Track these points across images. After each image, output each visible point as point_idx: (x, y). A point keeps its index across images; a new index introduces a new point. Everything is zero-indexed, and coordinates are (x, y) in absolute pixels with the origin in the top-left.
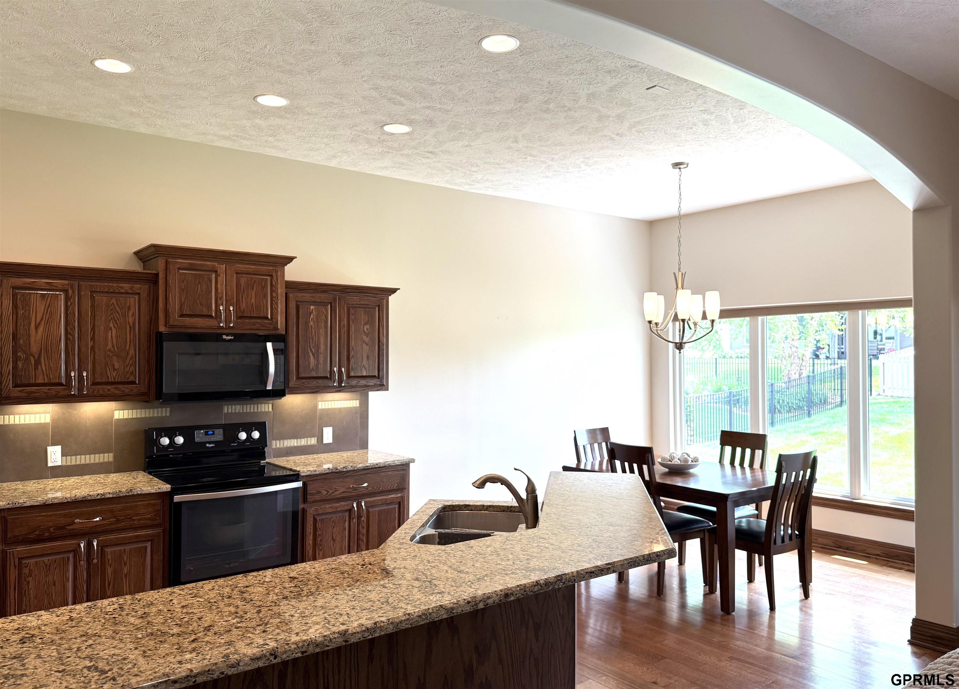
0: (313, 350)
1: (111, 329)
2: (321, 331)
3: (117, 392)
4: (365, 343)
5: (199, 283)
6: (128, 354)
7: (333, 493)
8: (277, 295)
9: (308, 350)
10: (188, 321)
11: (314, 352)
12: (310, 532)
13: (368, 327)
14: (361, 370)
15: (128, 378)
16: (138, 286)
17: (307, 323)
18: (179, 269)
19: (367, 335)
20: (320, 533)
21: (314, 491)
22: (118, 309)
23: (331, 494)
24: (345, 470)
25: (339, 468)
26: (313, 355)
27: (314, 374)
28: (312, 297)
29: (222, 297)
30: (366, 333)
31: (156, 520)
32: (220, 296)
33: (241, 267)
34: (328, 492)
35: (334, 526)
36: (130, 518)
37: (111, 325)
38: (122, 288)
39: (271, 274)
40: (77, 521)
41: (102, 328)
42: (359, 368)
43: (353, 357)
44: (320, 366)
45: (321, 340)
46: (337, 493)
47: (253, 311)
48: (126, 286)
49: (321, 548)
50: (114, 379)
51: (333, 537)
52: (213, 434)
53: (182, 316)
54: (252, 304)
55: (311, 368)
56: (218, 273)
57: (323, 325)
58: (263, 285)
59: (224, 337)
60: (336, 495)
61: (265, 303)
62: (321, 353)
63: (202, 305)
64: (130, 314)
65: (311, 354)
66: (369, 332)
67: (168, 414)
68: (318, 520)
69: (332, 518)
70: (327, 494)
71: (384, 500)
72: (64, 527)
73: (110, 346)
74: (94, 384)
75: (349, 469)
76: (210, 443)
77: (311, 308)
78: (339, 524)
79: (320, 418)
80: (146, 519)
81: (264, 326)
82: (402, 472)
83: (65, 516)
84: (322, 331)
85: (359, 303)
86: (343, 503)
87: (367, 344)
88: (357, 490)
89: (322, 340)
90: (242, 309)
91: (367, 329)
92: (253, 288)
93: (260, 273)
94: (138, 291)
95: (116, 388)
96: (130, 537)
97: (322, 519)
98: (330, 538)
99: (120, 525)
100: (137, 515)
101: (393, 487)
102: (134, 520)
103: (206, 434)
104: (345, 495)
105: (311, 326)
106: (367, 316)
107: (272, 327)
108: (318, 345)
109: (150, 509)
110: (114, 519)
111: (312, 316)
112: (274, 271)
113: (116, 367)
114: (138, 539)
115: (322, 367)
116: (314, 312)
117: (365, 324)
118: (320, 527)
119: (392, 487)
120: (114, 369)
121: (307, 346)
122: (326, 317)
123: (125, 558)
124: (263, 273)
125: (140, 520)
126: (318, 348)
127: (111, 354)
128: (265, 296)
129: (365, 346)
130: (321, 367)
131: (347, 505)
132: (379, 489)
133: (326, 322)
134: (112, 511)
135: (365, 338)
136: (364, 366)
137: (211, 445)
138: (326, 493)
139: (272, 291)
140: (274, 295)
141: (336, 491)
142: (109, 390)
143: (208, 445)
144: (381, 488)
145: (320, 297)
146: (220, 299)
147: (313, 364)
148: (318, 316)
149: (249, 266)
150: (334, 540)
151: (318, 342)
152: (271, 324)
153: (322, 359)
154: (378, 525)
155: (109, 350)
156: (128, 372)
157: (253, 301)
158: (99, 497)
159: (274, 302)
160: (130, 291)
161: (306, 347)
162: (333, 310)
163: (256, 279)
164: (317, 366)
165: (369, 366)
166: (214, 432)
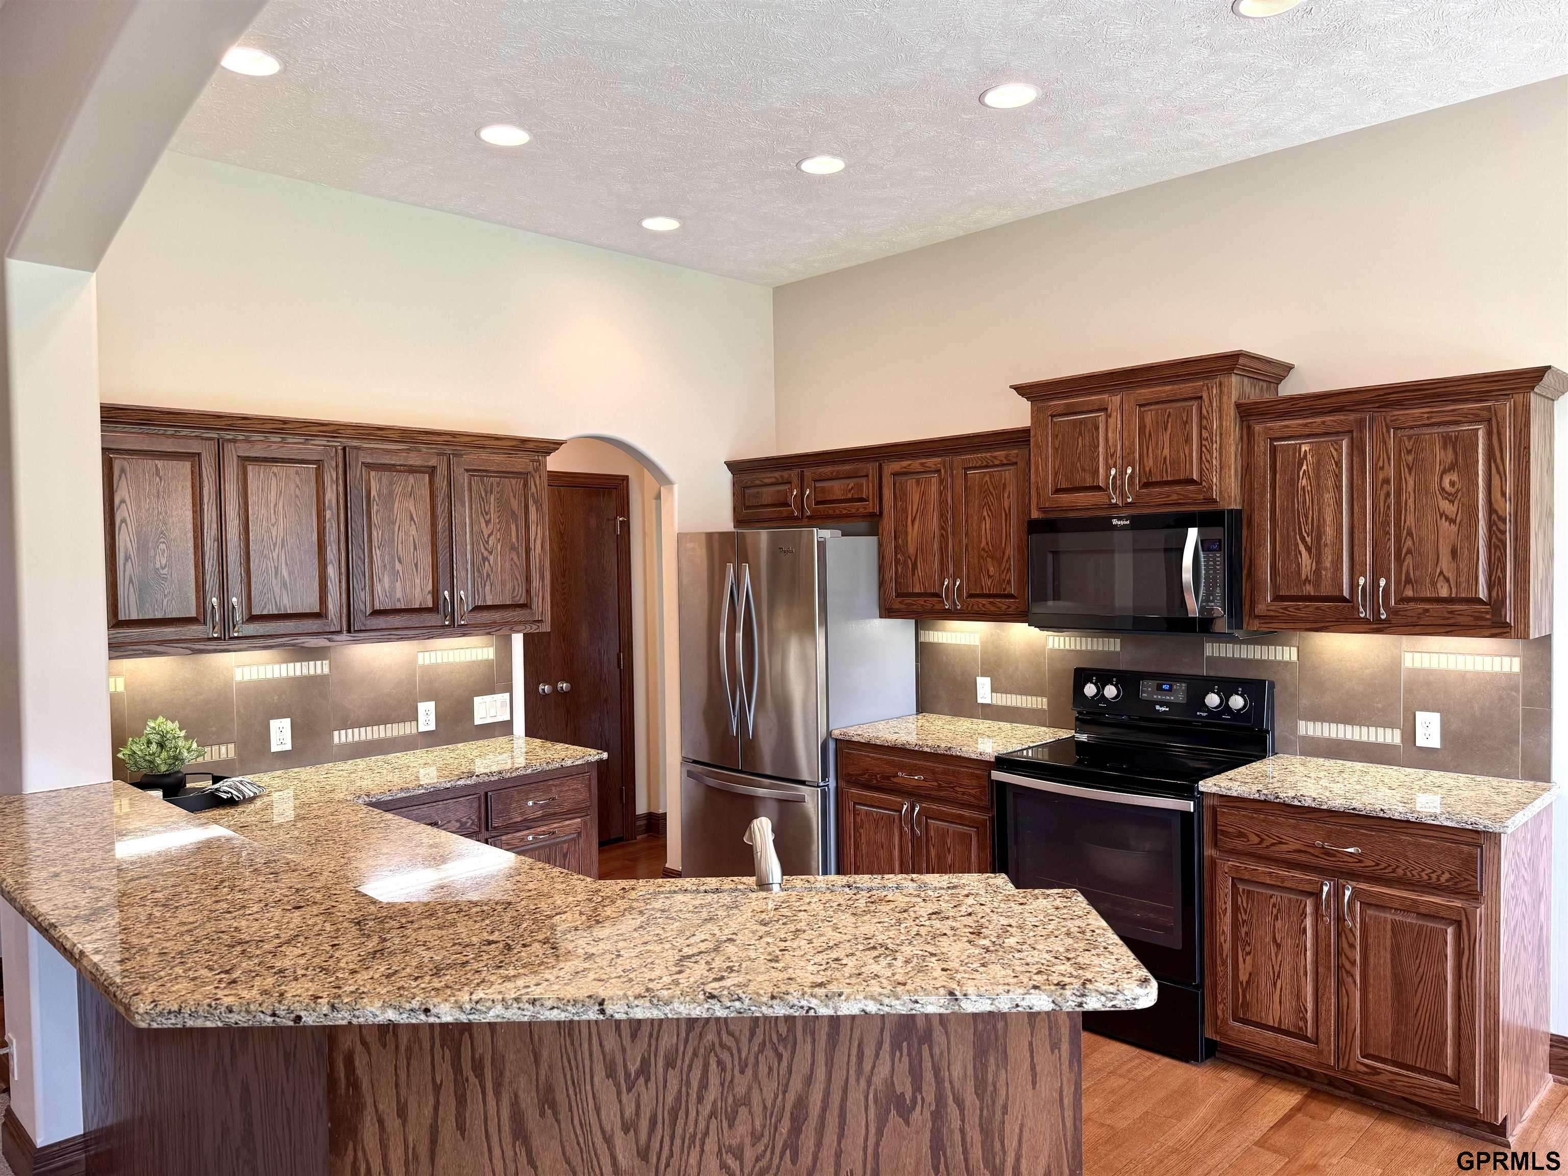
0: (1308, 539)
1: (984, 518)
2: (1326, 496)
3: (992, 609)
4: (1447, 518)
5: (1080, 434)
6: (1004, 553)
7: (1273, 844)
8: (1211, 434)
9: (1296, 539)
10: (1066, 499)
11: (1310, 544)
12: (1223, 908)
13: (1455, 477)
14: (1434, 584)
15: (1005, 590)
16: (1016, 451)
17: (1293, 482)
18: (1053, 416)
19: (1451, 498)
20: (1245, 917)
21: (1231, 830)
22: (992, 490)
23: (1267, 847)
24: (1296, 803)
25: (1281, 795)
26: (1309, 549)
27: (1309, 590)
28: (1306, 425)
29: (1115, 451)
30: (1449, 494)
31: (982, 800)
32: (1112, 451)
33: (1145, 393)
34: (1262, 840)
35: (1276, 917)
36: (952, 788)
37: (985, 513)
38: (995, 457)
39: (1199, 395)
40: (900, 774)
41: (976, 518)
42: (1428, 580)
43: (1409, 551)
44: (1324, 573)
45: (1326, 516)
46: (1284, 847)
47: (1167, 471)
48: (1000, 454)
49: (1248, 949)
50: (989, 590)
51: (1274, 938)
52: (1170, 690)
53: (1057, 491)
54: (1165, 459)
55: (1304, 577)
56: (1109, 411)
57: (1330, 483)
58: (1185, 419)
59: (1115, 522)
60: (1281, 852)
61: (1187, 452)
62: (1326, 545)
63: (1084, 470)
64: (1006, 495)
65: (1302, 548)
66: (1458, 491)
67: (1118, 649)
68: (1241, 890)
69: (1271, 897)
70: (1259, 844)
71: (1409, 903)
72: (888, 778)
73: (983, 544)
74: (970, 596)
75: (1306, 805)
76: (1162, 704)
77: (1303, 449)
78: (1289, 916)
79: (1409, 691)
80: (970, 795)
81: (1186, 497)
82: (1465, 848)
83: (888, 762)
84: (1329, 497)
85: (1427, 422)
86: (1298, 875)
87: (1452, 521)
88: (1335, 856)
89: (1329, 517)
90: (1147, 469)
91: (1452, 484)
92: (1166, 430)
93: (1179, 397)
94: (1014, 460)
95: (991, 603)
96: (952, 814)
97: (1249, 891)
98: (1268, 939)
99: (942, 794)
100: (961, 785)
101: (1438, 880)
102: (956, 792)
103: (1159, 688)
104: (1304, 859)
105: (1303, 488)
106: (1450, 450)
107: (1201, 497)
108: (1318, 527)
109: (974, 782)
110: (935, 784)
111: (1305, 467)
112: (1205, 388)
113: (991, 574)
114: (960, 820)
115: (1329, 575)
116: (1309, 456)
117: (1444, 472)
118: (1245, 905)
119: (1434, 876)
120: (989, 577)
121: (1294, 530)
122: (1338, 464)
123: (949, 842)
124: (1185, 396)
125: (963, 794)
126: (1319, 537)
127: (985, 555)
128: (1188, 440)
129: (1445, 524)
130: (1326, 574)
131: (1310, 882)
132: (1394, 871)
133: (1338, 477)
134: (933, 772)
135: (1445, 505)
136: (1441, 573)
137: (1163, 709)
138: (1257, 840)
139: (1201, 427)
140: (1205, 434)
141: (1281, 843)
142: (984, 605)
143: (1158, 707)
144: (1400, 871)
145: (1323, 423)
146: (1112, 456)
147: (1308, 568)
148: (1318, 467)
149: (1160, 389)
150: (1278, 946)
151: (1319, 520)
152: (1200, 492)
153: (1330, 558)
154: (1393, 955)
155: (983, 549)
156: (1004, 581)
157: (1166, 452)
158: (916, 748)
159: (1204, 449)
160: (1005, 462)
161: (1292, 534)
162: (1357, 449)
163: (1171, 411)
164: (1317, 572)
165: (1458, 575)
166: (1171, 686)
